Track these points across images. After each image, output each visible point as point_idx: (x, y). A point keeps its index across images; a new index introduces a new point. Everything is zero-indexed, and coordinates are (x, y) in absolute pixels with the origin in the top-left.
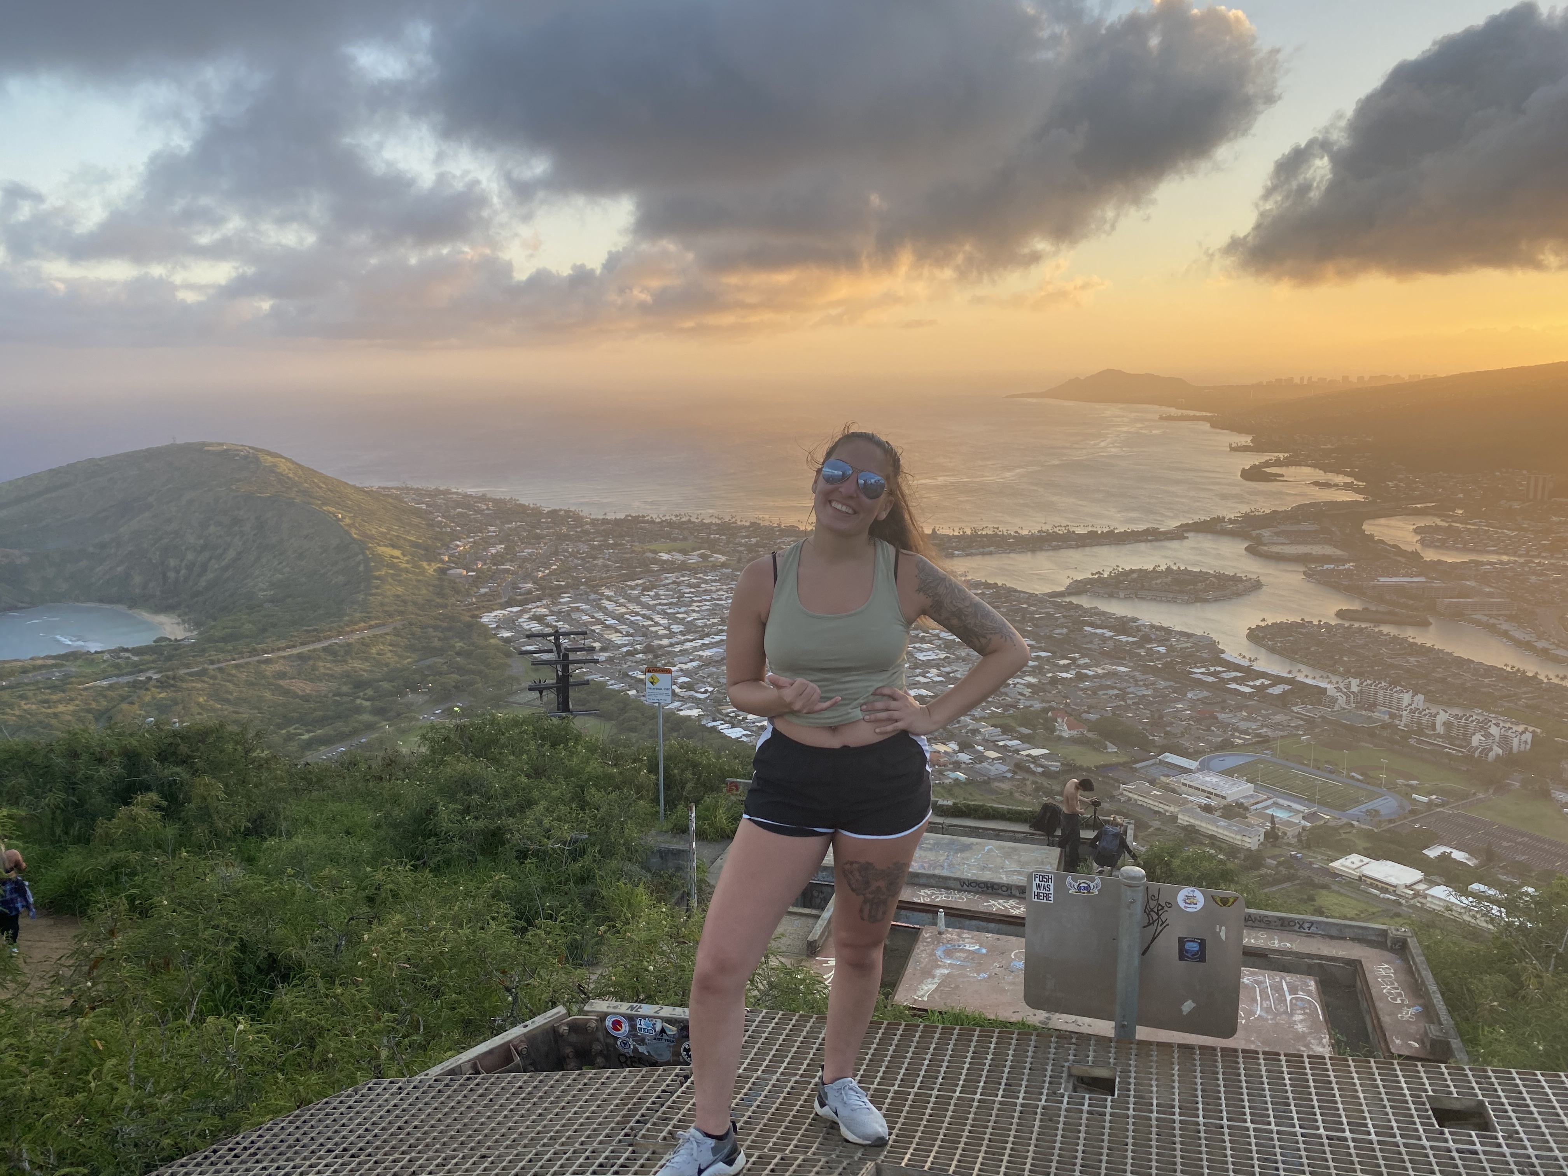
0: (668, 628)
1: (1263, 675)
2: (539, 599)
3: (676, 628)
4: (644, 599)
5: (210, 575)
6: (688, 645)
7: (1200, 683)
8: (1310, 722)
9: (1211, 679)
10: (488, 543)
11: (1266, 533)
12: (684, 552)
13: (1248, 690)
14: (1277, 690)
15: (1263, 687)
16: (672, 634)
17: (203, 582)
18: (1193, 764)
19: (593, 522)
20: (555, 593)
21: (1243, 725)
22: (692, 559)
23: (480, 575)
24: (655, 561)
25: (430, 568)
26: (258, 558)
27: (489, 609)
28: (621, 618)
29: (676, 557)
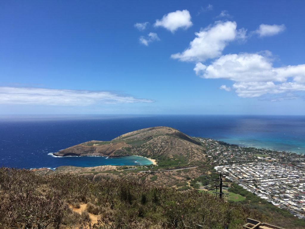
0: (259, 175)
2: (228, 165)
3: (261, 176)
5: (162, 152)
6: (265, 180)
12: (264, 157)
17: (160, 154)
20: (231, 164)
22: (267, 158)
23: (215, 158)
24: (257, 158)
25: (204, 155)
26: (171, 150)
27: (216, 166)
28: (247, 172)
29: (262, 158)
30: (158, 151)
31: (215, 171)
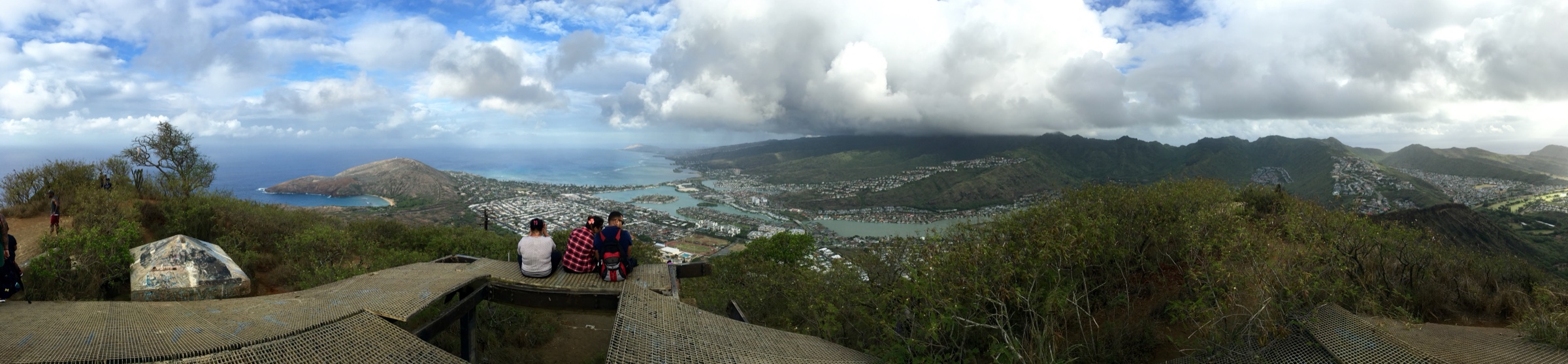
0: (519, 212)
1: (680, 221)
2: (484, 202)
3: (522, 212)
4: (514, 204)
5: (402, 191)
6: (525, 217)
7: (665, 224)
8: (692, 233)
9: (667, 223)
10: (471, 186)
11: (680, 186)
12: (525, 191)
13: (676, 225)
14: (684, 225)
15: (680, 225)
16: (521, 214)
17: (400, 192)
18: (664, 246)
19: (501, 182)
20: (489, 201)
21: (676, 234)
22: (528, 193)
23: (469, 195)
24: (517, 193)
25: (456, 192)
26: (413, 187)
27: (471, 204)
28: (507, 209)
29: (523, 192)
30: (397, 189)
31: (470, 210)
